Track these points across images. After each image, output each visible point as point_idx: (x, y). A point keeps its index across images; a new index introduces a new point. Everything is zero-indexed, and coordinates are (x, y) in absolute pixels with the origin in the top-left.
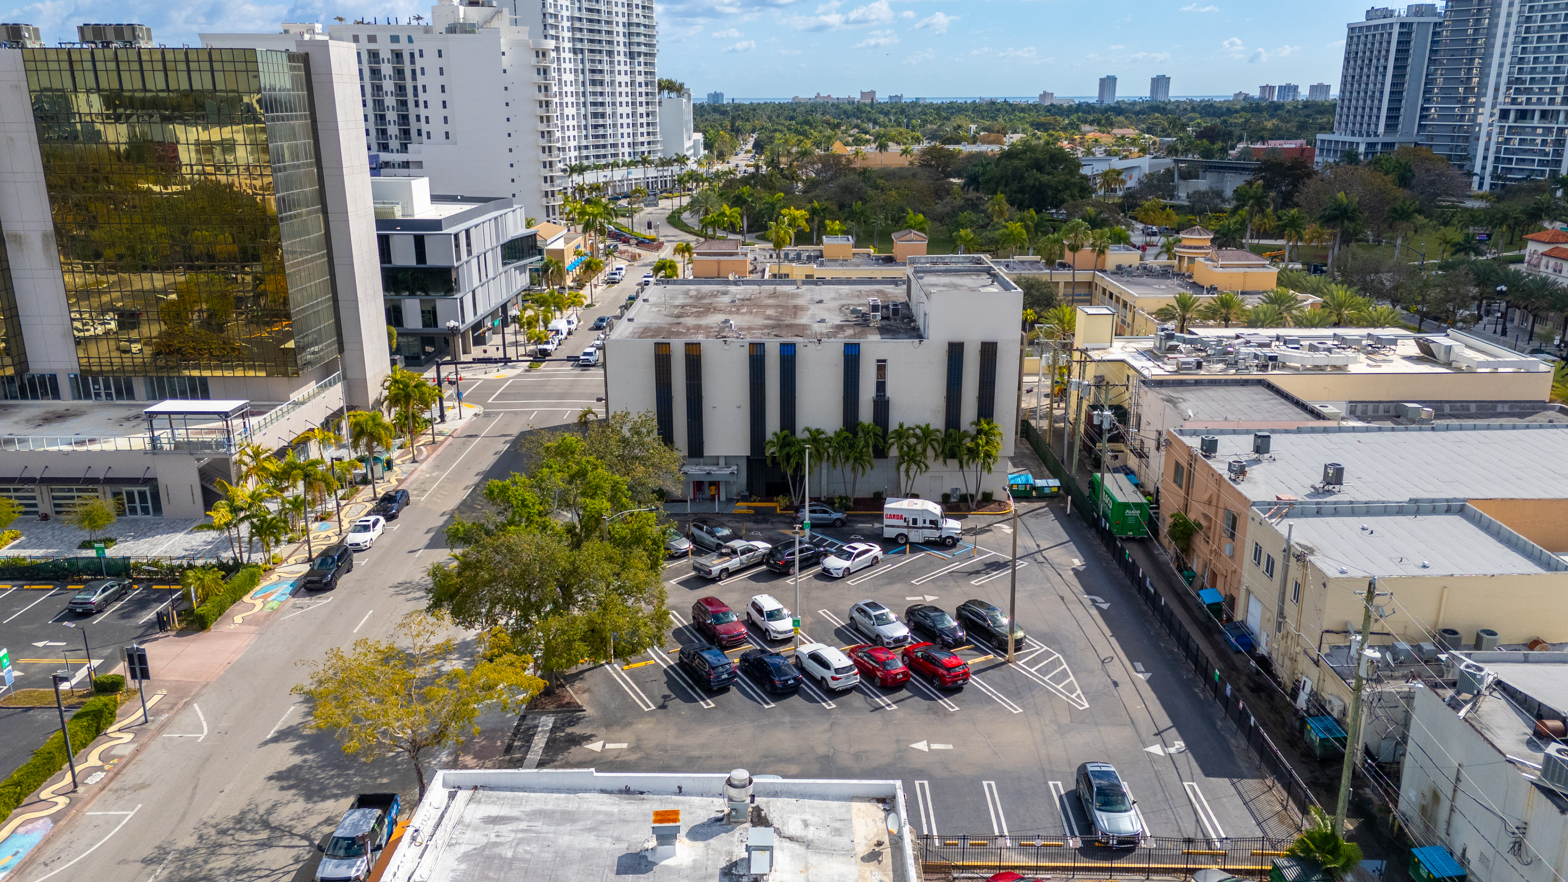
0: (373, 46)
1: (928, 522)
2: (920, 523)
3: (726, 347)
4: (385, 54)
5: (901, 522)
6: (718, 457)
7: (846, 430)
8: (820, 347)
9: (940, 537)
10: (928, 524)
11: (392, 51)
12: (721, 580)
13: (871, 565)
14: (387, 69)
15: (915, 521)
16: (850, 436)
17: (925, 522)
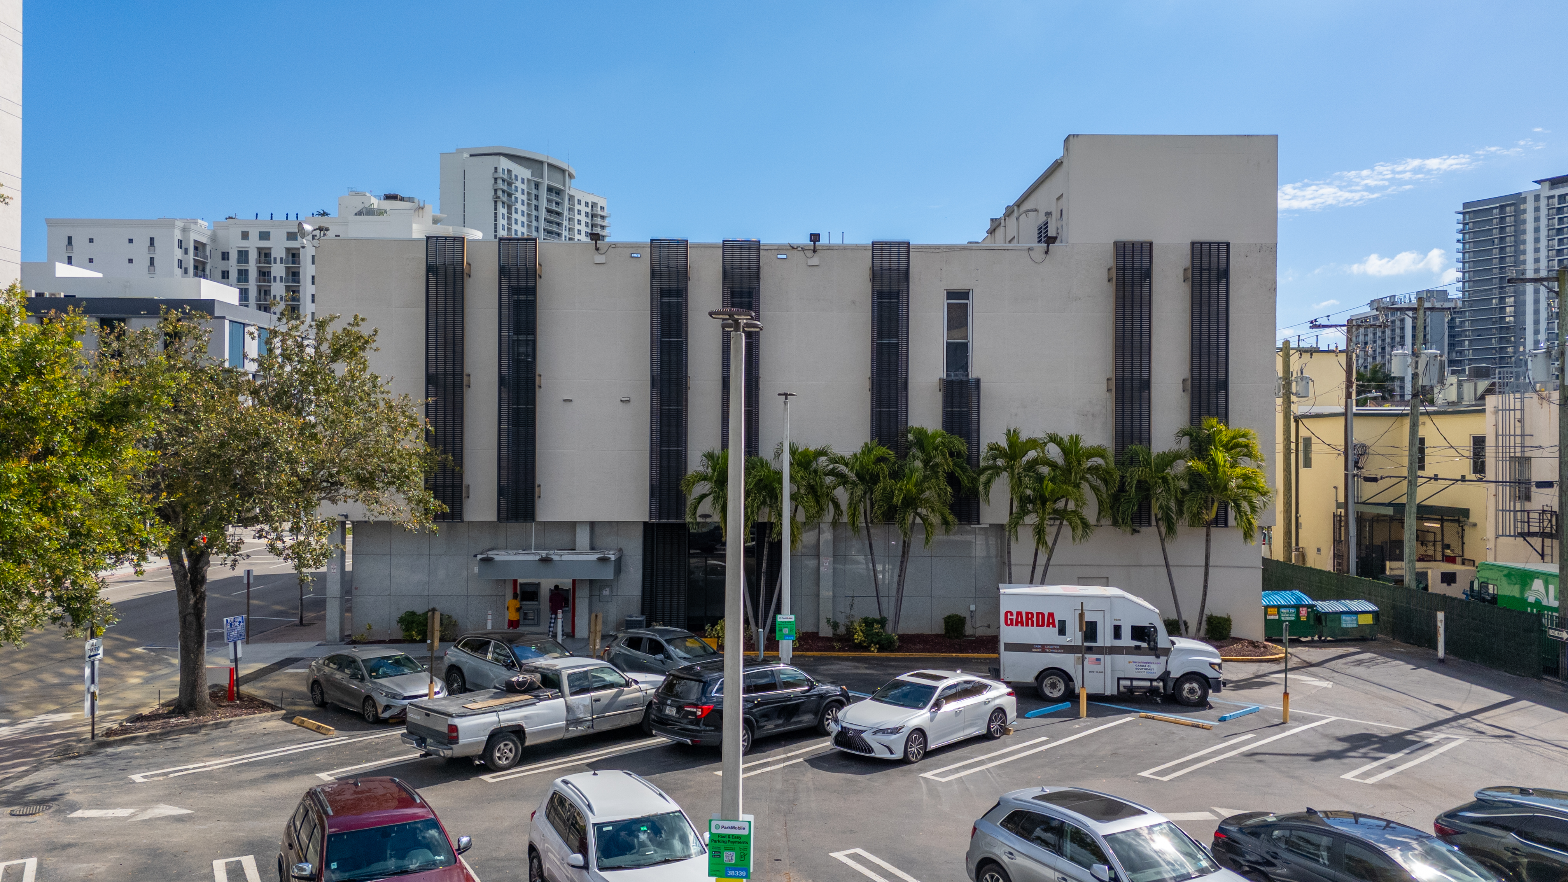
0: (264, 244)
1: (1126, 633)
2: (1105, 638)
3: (599, 259)
4: (278, 252)
5: (1047, 635)
6: (572, 526)
7: (881, 443)
8: (815, 261)
9: (1165, 677)
10: (1126, 640)
11: (288, 249)
12: (490, 767)
13: (987, 737)
14: (278, 270)
15: (1090, 631)
16: (891, 454)
17: (1117, 632)
